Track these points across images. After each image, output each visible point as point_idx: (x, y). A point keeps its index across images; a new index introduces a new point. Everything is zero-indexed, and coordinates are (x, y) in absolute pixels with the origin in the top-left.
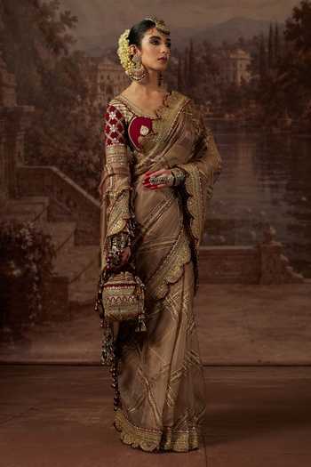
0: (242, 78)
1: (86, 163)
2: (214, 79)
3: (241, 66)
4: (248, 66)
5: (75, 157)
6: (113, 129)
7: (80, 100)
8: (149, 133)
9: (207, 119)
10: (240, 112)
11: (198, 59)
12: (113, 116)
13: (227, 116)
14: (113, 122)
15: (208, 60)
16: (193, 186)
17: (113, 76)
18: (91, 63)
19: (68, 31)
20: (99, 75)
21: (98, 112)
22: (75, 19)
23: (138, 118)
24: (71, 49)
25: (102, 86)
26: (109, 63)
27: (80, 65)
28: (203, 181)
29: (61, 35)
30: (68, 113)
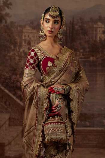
0: (100, 37)
1: (16, 82)
2: (85, 38)
3: (99, 31)
4: (103, 31)
5: (10, 79)
6: (31, 61)
7: (13, 48)
8: (52, 65)
9: (80, 60)
10: (99, 56)
11: (77, 27)
12: (32, 54)
13: (91, 58)
14: (32, 57)
15: (82, 28)
16: (74, 95)
17: (31, 35)
18: (19, 28)
19: (7, 11)
20: (24, 35)
21: (23, 55)
22: (11, 4)
23: (47, 57)
24: (9, 20)
25: (25, 41)
26: (29, 29)
27: (13, 29)
28: (79, 92)
29: (4, 13)
30: (7, 55)
